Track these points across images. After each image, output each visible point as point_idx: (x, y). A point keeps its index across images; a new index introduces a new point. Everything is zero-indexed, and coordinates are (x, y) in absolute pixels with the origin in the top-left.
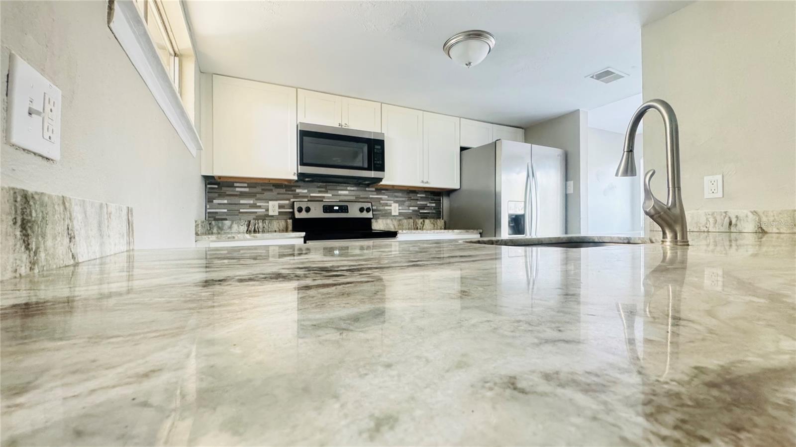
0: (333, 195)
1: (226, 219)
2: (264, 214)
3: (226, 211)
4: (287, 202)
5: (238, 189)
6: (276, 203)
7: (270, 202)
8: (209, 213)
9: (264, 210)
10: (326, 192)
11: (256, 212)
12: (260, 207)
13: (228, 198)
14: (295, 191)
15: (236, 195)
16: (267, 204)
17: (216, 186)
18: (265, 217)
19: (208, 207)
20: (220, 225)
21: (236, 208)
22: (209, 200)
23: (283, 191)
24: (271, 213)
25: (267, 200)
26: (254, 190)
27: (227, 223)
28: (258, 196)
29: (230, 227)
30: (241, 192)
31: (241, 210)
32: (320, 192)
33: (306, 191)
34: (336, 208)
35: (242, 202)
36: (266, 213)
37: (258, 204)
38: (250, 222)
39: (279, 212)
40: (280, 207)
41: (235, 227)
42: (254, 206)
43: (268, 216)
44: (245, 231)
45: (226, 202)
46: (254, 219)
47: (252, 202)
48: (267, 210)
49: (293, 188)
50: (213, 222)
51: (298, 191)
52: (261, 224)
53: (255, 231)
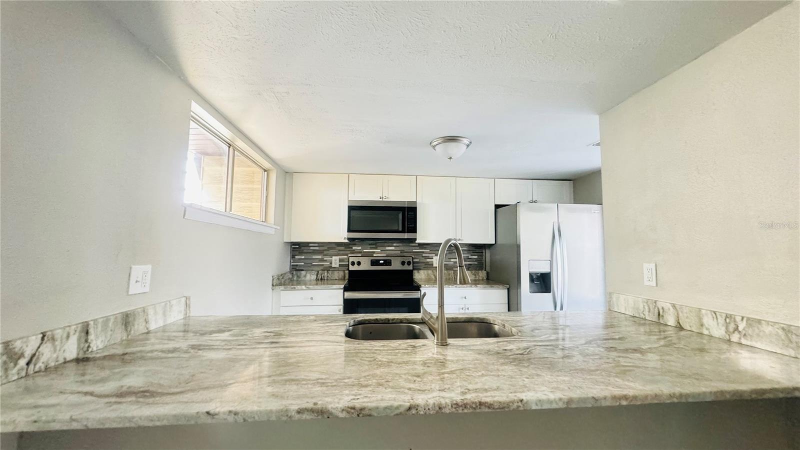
0: (381, 251)
1: (302, 270)
2: (328, 266)
3: (303, 264)
4: (346, 257)
5: (311, 248)
6: (337, 258)
7: (333, 257)
8: (293, 265)
9: (329, 263)
10: (376, 248)
11: (323, 265)
12: (326, 261)
13: (305, 254)
14: (352, 248)
15: (310, 253)
16: (331, 259)
17: (298, 246)
18: (329, 269)
19: (292, 261)
20: (299, 274)
21: (310, 261)
22: (293, 257)
23: (342, 248)
24: (333, 265)
25: (331, 256)
26: (322, 248)
27: (304, 273)
28: (325, 252)
29: (305, 276)
30: (314, 250)
31: (313, 264)
32: (371, 248)
33: (360, 248)
34: (381, 262)
35: (314, 257)
36: (330, 265)
37: (325, 259)
38: (318, 272)
39: (339, 265)
40: (340, 261)
41: (308, 277)
42: (322, 260)
43: (331, 267)
44: (315, 279)
45: (303, 257)
46: (322, 270)
47: (320, 257)
48: (331, 263)
49: (350, 246)
50: (294, 273)
51: (354, 248)
52: (326, 274)
53: (321, 279)
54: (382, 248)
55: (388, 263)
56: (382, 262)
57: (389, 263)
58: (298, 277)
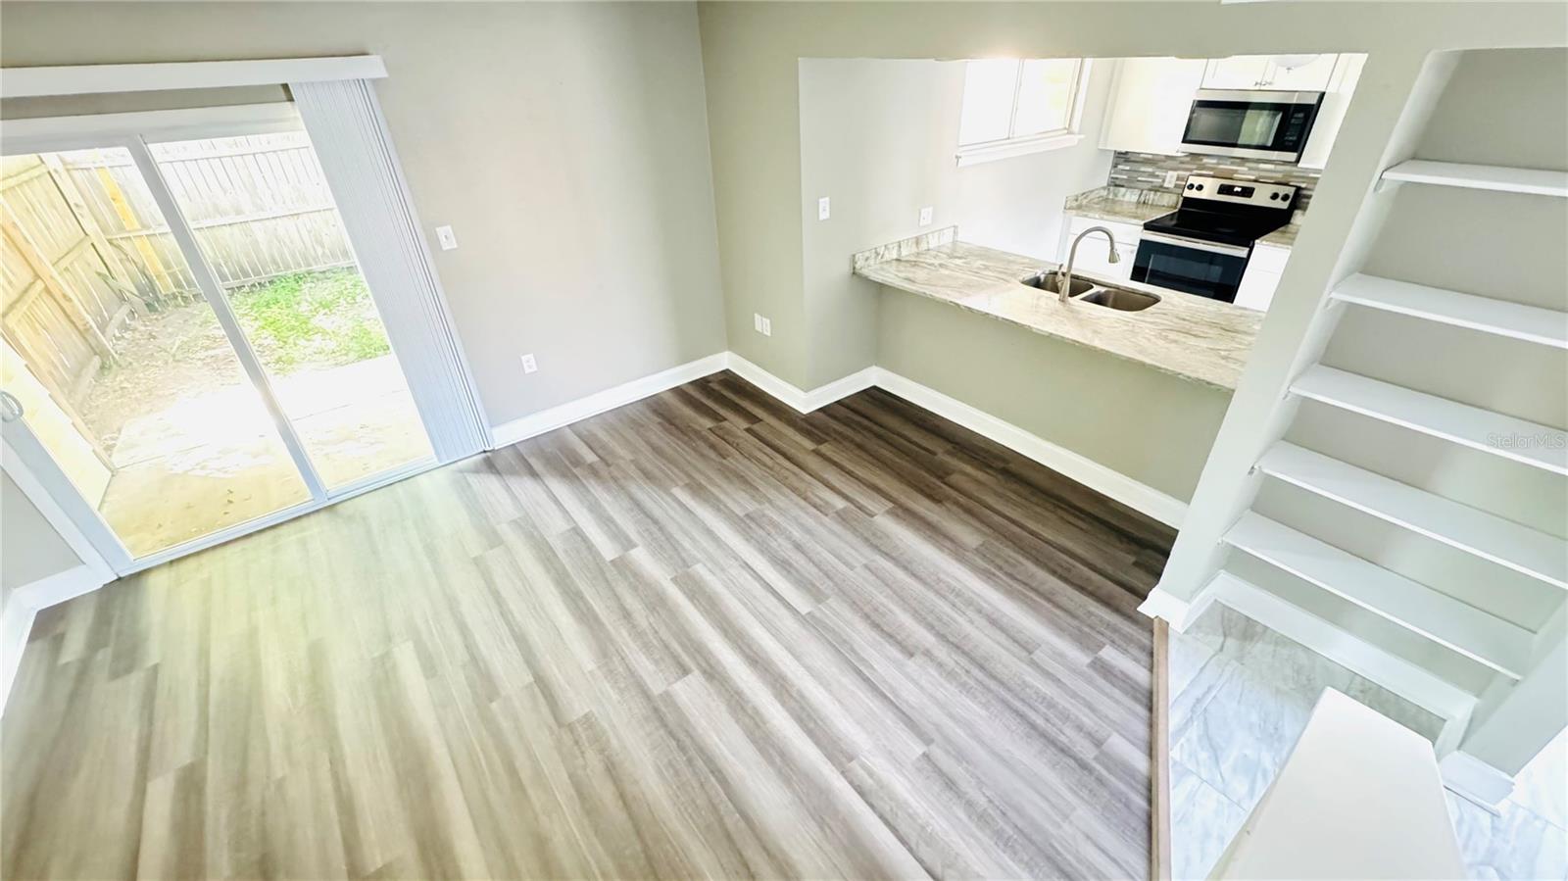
1: (1123, 186)
2: (1158, 185)
3: (1125, 177)
4: (1188, 174)
5: (1142, 156)
6: (1175, 174)
8: (1112, 178)
9: (1160, 181)
11: (1151, 182)
12: (1157, 176)
14: (1202, 160)
15: (1139, 162)
16: (1165, 174)
18: (1158, 189)
19: (1112, 173)
20: (1117, 191)
21: (1135, 175)
22: (1115, 166)
24: (1166, 185)
25: (1167, 170)
26: (1156, 157)
27: (1123, 190)
28: (1158, 167)
29: (1124, 196)
30: (1145, 159)
31: (1139, 178)
33: (1215, 161)
34: (1237, 189)
35: (1143, 169)
36: (1161, 184)
37: (1157, 173)
38: (1142, 192)
39: (1173, 184)
40: (1178, 179)
41: (1128, 196)
42: (1152, 175)
43: (1161, 187)
44: (1134, 203)
45: (1128, 168)
46: (1149, 190)
47: (1150, 170)
48: (1164, 181)
50: (1112, 189)
51: (1205, 160)
52: (1152, 196)
53: (1144, 202)
54: (1253, 166)
55: (1247, 192)
56: (1239, 189)
57: (1249, 192)
58: (1116, 195)
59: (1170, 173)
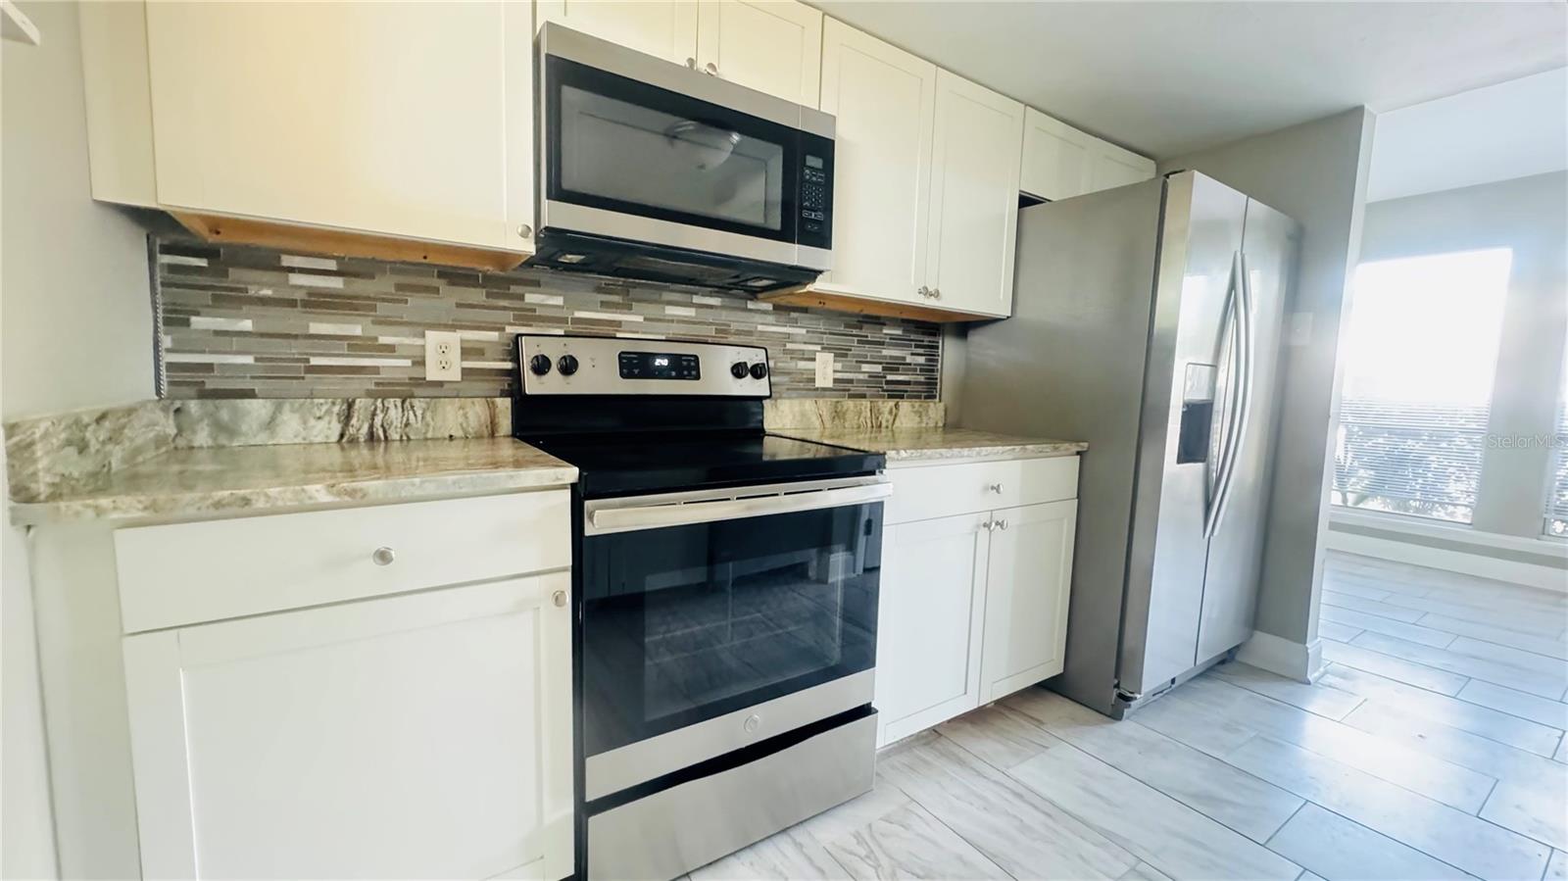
0: (645, 319)
1: (250, 394)
2: (404, 376)
3: (249, 360)
4: (494, 336)
5: (296, 279)
6: (454, 339)
7: (428, 333)
8: (171, 366)
9: (408, 363)
10: (627, 307)
11: (376, 370)
12: (390, 350)
13: (259, 310)
14: (521, 297)
15: (292, 303)
16: (419, 342)
17: (203, 263)
18: (414, 388)
19: (166, 341)
20: (225, 415)
21: (295, 349)
22: (175, 318)
23: (477, 295)
24: (432, 373)
25: (420, 327)
26: (360, 286)
27: (256, 409)
28: (383, 309)
29: (270, 425)
30: (313, 292)
31: (315, 361)
32: (605, 305)
33: (559, 301)
34: (658, 362)
35: (317, 328)
36: (417, 373)
37: (383, 340)
38: (350, 406)
39: (463, 369)
40: (467, 352)
41: (291, 426)
42: (367, 346)
43: (421, 382)
44: (335, 437)
45: (247, 325)
46: (369, 394)
48: (420, 362)
49: (514, 289)
50: (194, 406)
51: (532, 298)
52: (395, 414)
53: (372, 437)
54: (652, 310)
55: (685, 367)
56: (665, 362)
57: (689, 368)
59: (433, 337)
